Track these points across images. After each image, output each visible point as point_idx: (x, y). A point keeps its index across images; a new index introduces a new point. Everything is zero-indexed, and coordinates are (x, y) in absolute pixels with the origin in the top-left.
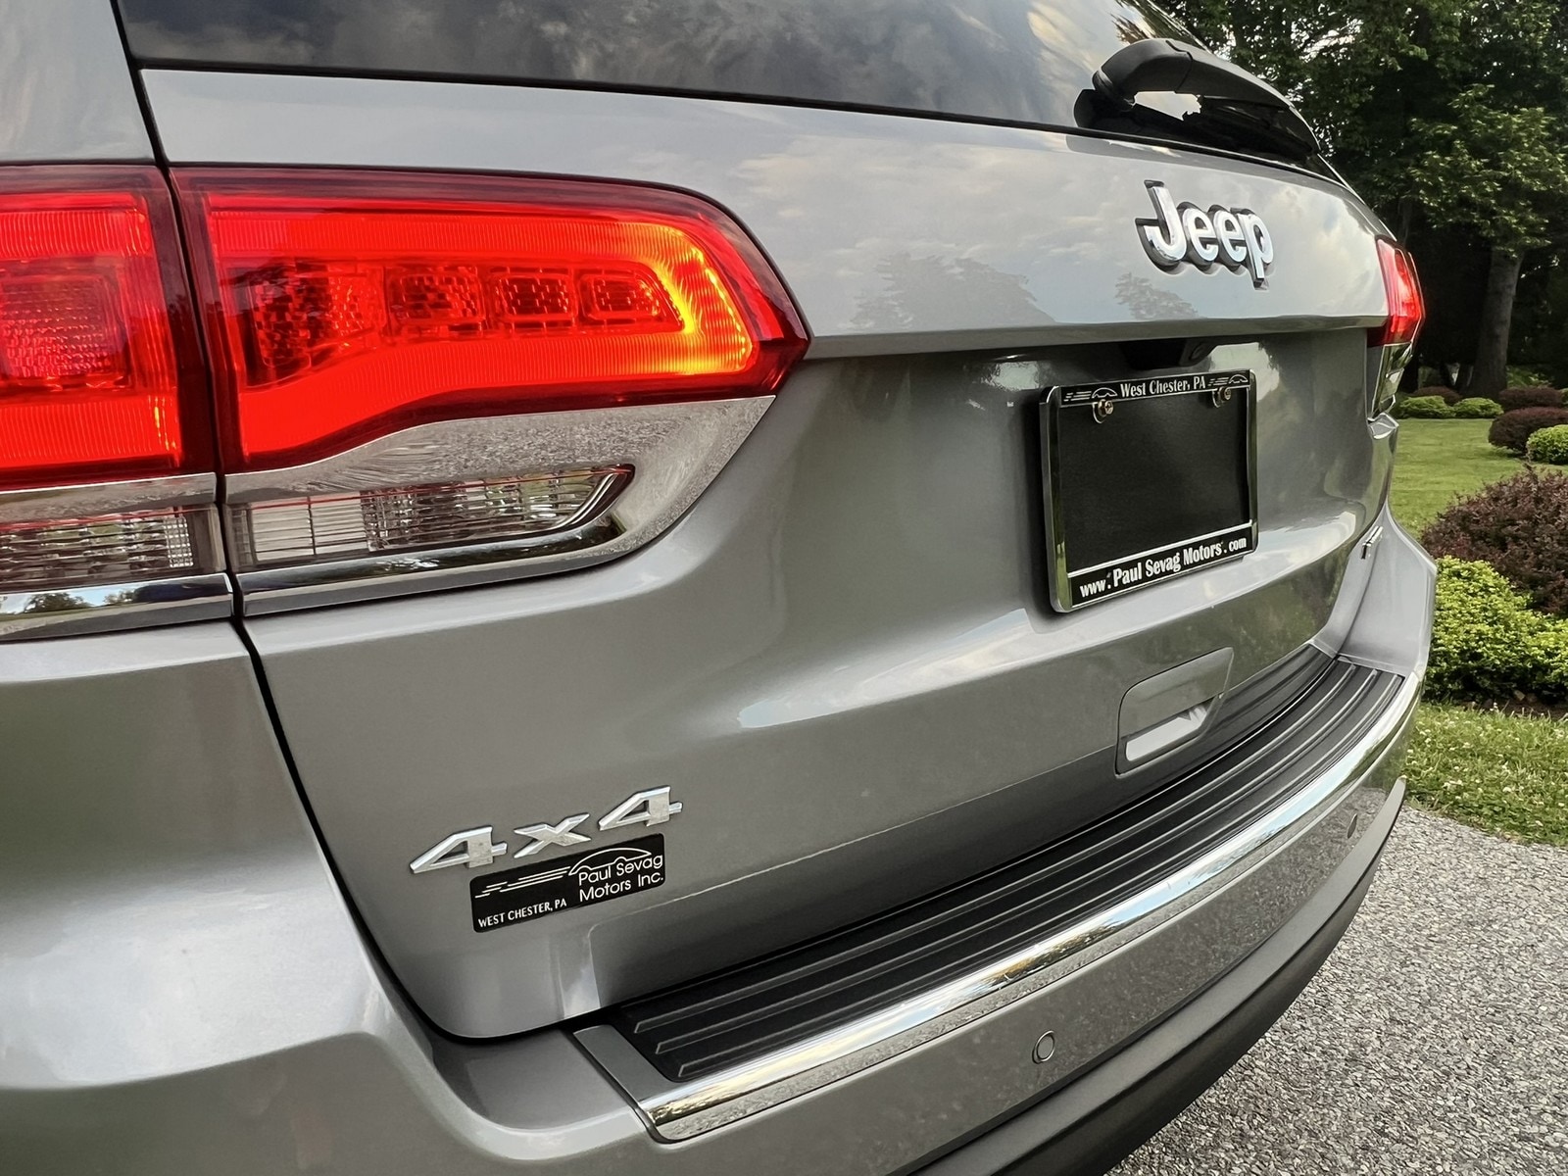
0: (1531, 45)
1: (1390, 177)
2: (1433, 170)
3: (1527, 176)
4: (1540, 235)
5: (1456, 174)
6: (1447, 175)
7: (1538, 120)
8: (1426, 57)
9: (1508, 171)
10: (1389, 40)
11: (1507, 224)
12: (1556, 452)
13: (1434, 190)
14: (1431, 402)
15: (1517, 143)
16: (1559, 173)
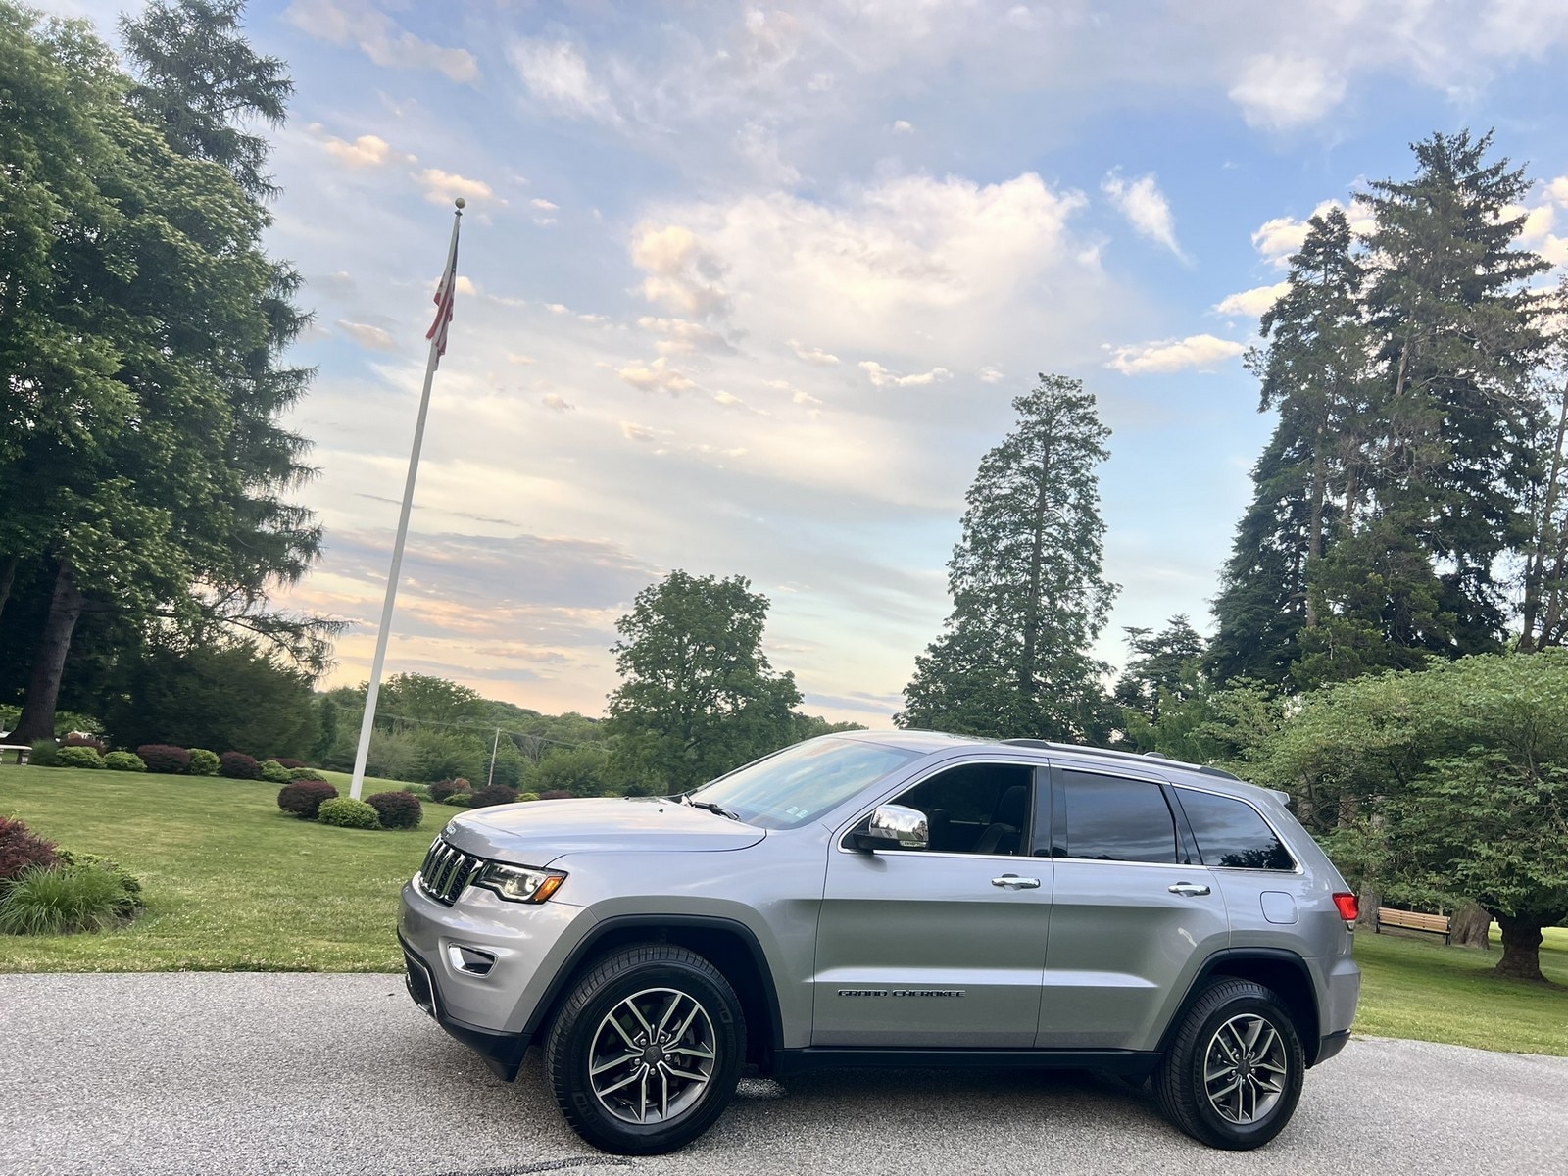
2: (86, 539)
12: (344, 818)
13: (83, 558)
14: (88, 753)
15: (150, 534)
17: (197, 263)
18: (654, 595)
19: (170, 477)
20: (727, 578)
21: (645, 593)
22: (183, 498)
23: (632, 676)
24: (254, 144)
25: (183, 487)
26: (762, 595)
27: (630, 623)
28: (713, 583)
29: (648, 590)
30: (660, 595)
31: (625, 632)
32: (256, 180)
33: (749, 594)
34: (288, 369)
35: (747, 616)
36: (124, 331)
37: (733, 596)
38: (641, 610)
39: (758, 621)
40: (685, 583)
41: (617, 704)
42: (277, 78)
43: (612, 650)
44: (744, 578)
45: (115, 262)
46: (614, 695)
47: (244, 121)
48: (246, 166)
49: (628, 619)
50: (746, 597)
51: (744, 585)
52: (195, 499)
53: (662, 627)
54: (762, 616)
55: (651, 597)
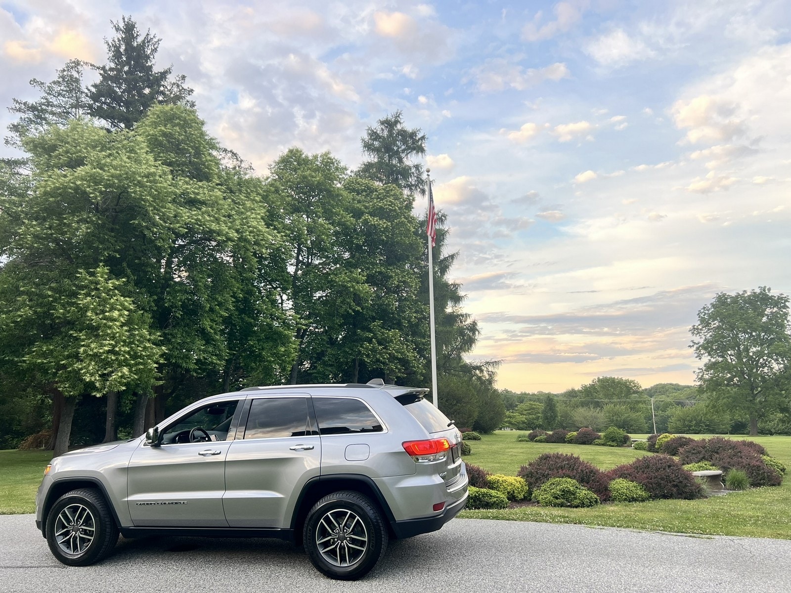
0: (392, 309)
1: (352, 350)
2: (367, 348)
3: (396, 352)
4: (403, 373)
5: (374, 350)
6: (371, 350)
7: (397, 334)
8: (361, 311)
9: (391, 351)
10: (349, 304)
11: (392, 369)
13: (368, 356)
15: (391, 341)
16: (405, 352)
17: (383, 228)
18: (708, 310)
19: (399, 316)
20: (754, 290)
21: (702, 311)
22: (405, 323)
23: (706, 359)
24: (417, 167)
25: (404, 318)
26: (781, 294)
27: (698, 329)
28: (746, 295)
29: (704, 308)
30: (713, 309)
31: (697, 334)
32: (423, 181)
33: (772, 296)
34: (447, 256)
35: (775, 309)
36: (367, 263)
37: (762, 299)
38: (702, 320)
39: (784, 310)
40: (726, 299)
41: (702, 376)
42: (419, 136)
43: (690, 346)
44: (765, 287)
45: (357, 238)
46: (699, 371)
47: (411, 160)
48: (417, 178)
49: (696, 327)
50: (771, 298)
51: (767, 291)
52: (409, 321)
53: (719, 328)
54: (785, 307)
55: (706, 312)
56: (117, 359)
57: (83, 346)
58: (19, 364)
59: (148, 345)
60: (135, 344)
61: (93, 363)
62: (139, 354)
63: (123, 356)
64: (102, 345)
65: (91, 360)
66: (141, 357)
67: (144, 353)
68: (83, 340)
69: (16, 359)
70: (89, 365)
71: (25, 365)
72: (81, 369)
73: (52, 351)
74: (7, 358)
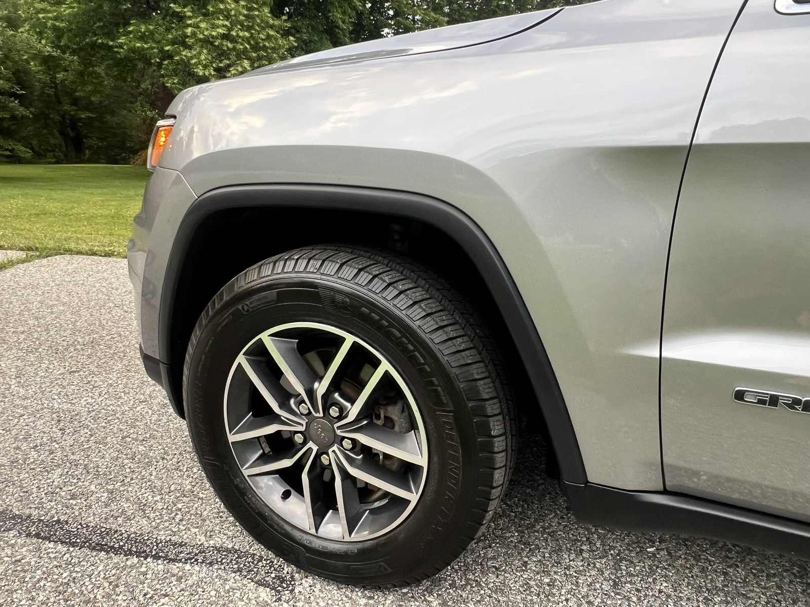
56: (234, 49)
57: (190, 25)
58: (115, 50)
59: (272, 33)
60: (256, 30)
61: (205, 51)
62: (261, 45)
63: (242, 44)
64: (214, 27)
65: (202, 47)
66: (265, 48)
67: (267, 44)
68: (190, 18)
69: (111, 43)
70: (200, 53)
71: (122, 50)
72: (192, 58)
73: (152, 33)
74: (100, 41)
